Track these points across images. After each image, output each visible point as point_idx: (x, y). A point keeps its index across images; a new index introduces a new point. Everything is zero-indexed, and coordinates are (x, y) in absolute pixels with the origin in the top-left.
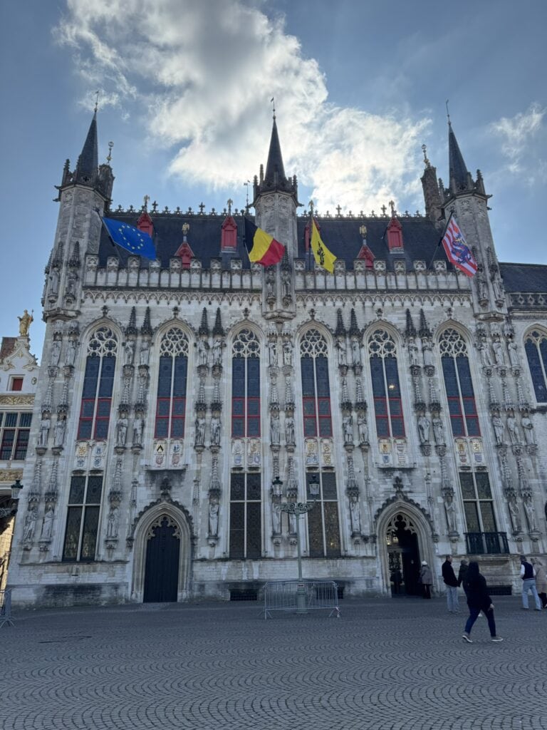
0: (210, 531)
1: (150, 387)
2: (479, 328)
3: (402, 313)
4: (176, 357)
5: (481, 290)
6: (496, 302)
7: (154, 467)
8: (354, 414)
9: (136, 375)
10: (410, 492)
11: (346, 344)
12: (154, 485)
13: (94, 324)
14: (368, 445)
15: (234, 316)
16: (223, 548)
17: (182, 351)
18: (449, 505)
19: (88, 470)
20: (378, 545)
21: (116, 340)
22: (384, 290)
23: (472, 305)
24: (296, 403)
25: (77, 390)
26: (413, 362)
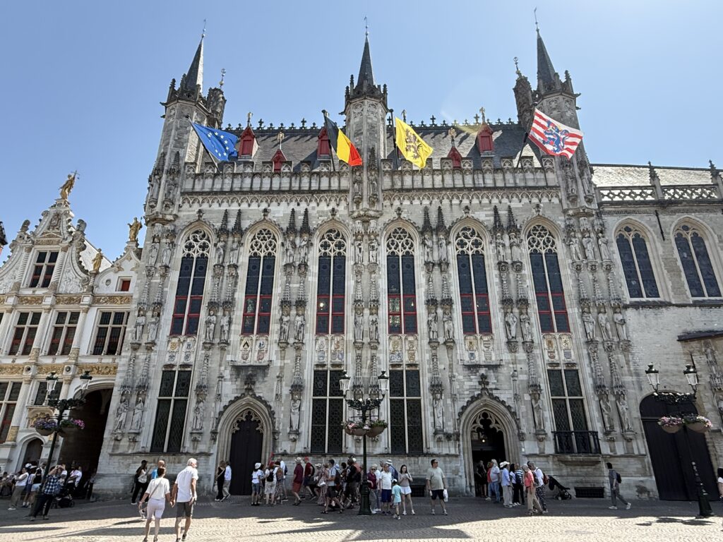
0: (291, 426)
1: (238, 286)
2: (568, 223)
3: (490, 210)
4: (264, 257)
5: (570, 185)
6: (585, 197)
7: (240, 362)
8: (440, 311)
9: (225, 274)
10: (496, 389)
11: (433, 242)
12: (239, 380)
13: (190, 227)
14: (454, 342)
15: (321, 216)
16: (304, 443)
17: (270, 250)
18: (536, 402)
19: (178, 364)
20: (461, 443)
21: (209, 241)
22: (472, 188)
23: (560, 201)
24: (380, 300)
25: (171, 288)
26: (501, 258)
